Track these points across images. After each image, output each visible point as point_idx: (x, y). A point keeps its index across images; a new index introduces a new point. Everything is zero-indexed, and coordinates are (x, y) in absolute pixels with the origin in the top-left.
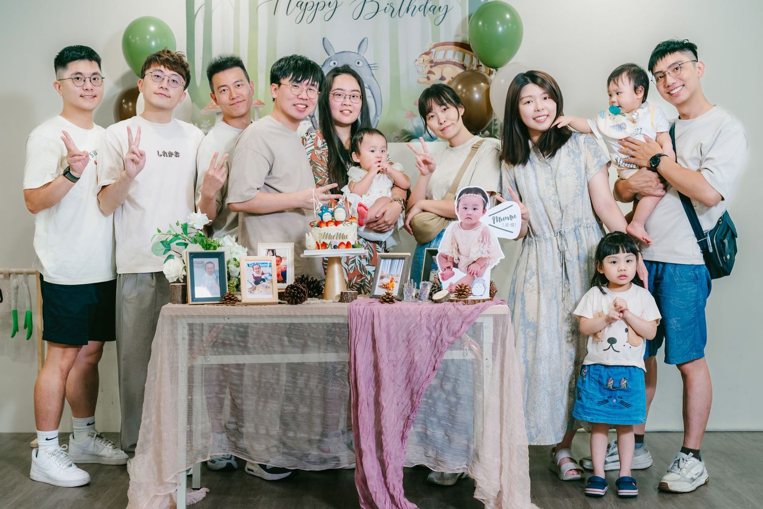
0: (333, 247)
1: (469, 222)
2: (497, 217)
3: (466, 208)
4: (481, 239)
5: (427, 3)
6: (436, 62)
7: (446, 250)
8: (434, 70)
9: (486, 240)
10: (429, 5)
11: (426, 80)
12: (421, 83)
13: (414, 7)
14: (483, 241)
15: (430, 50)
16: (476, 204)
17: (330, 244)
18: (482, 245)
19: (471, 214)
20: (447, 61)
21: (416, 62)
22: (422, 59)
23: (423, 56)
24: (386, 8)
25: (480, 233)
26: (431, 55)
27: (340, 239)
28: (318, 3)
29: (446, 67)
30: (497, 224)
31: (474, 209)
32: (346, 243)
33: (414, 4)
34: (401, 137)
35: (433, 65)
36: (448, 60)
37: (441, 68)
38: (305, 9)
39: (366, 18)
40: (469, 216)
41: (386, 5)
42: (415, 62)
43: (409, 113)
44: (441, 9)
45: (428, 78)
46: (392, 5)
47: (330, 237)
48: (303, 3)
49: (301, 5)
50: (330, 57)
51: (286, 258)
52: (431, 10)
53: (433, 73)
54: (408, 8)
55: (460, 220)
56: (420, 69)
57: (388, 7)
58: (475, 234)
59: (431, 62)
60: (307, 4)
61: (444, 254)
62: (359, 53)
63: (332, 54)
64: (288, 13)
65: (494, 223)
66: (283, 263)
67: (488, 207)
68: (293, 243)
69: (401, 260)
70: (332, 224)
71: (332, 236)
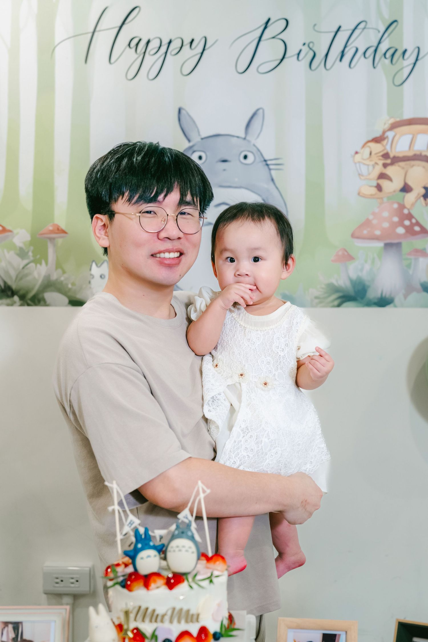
5: (379, 43)
6: (394, 157)
8: (390, 171)
10: (383, 47)
11: (374, 191)
12: (364, 196)
13: (354, 50)
15: (384, 132)
17: (154, 636)
20: (415, 155)
21: (357, 156)
22: (367, 151)
23: (372, 145)
24: (300, 51)
26: (385, 142)
27: (179, 622)
28: (170, 42)
29: (413, 166)
32: (195, 633)
33: (353, 45)
34: (327, 298)
35: (389, 161)
36: (418, 153)
37: (403, 168)
38: (145, 53)
39: (262, 69)
41: (300, 47)
42: (353, 157)
43: (340, 253)
44: (407, 55)
45: (379, 188)
46: (311, 45)
47: (154, 617)
48: (140, 40)
49: (137, 45)
50: (191, 144)
52: (388, 55)
53: (389, 179)
54: (343, 52)
56: (364, 170)
57: (305, 49)
59: (386, 156)
60: (148, 42)
62: (248, 138)
63: (196, 139)
64: (113, 59)
70: (160, 582)
71: (157, 615)
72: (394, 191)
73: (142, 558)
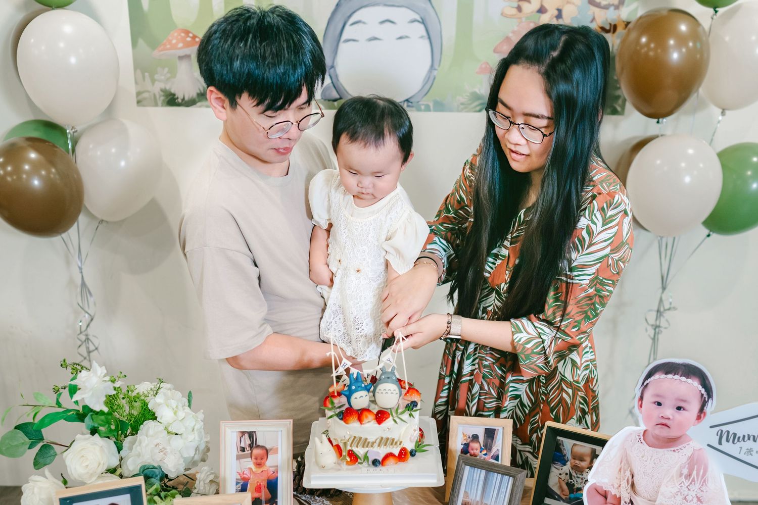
0: (370, 462)
1: (664, 432)
2: (728, 432)
3: (659, 404)
4: (685, 471)
7: (606, 481)
9: (698, 475)
11: (514, 11)
12: (506, 16)
14: (690, 475)
16: (684, 399)
17: (366, 457)
18: (687, 483)
19: (671, 417)
25: (684, 460)
27: (386, 446)
30: (726, 446)
31: (679, 408)
32: (396, 452)
34: (471, 104)
40: (664, 421)
43: (484, 66)
45: (519, 9)
47: (366, 443)
51: (276, 451)
55: (643, 427)
58: (674, 459)
61: (602, 487)
65: (720, 443)
66: (270, 462)
67: (709, 409)
68: (292, 420)
69: (506, 477)
70: (371, 417)
71: (369, 443)
72: (532, 12)
73: (356, 398)
